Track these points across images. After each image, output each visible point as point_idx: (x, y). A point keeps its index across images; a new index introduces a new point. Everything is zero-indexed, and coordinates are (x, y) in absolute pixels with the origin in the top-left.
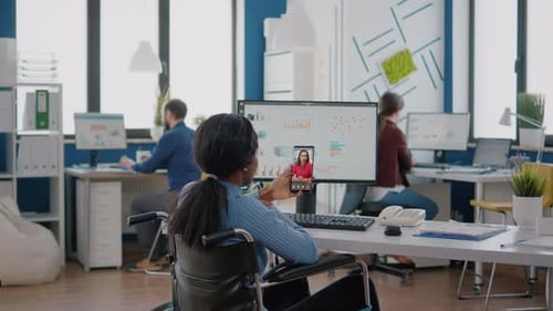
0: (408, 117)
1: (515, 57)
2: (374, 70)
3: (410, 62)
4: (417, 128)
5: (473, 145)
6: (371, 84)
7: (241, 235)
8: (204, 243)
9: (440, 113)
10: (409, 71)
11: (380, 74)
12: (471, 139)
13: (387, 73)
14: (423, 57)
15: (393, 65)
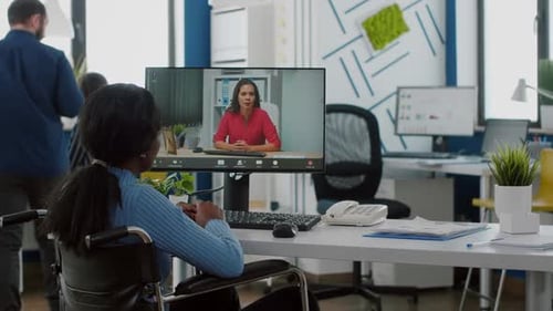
0: (398, 93)
1: (535, 13)
2: (353, 32)
3: (401, 20)
4: (409, 107)
5: (482, 129)
6: (349, 48)
7: (135, 234)
8: (88, 244)
9: (440, 87)
10: (399, 33)
11: (361, 36)
12: (481, 120)
13: (370, 35)
14: (417, 14)
15: (378, 23)
